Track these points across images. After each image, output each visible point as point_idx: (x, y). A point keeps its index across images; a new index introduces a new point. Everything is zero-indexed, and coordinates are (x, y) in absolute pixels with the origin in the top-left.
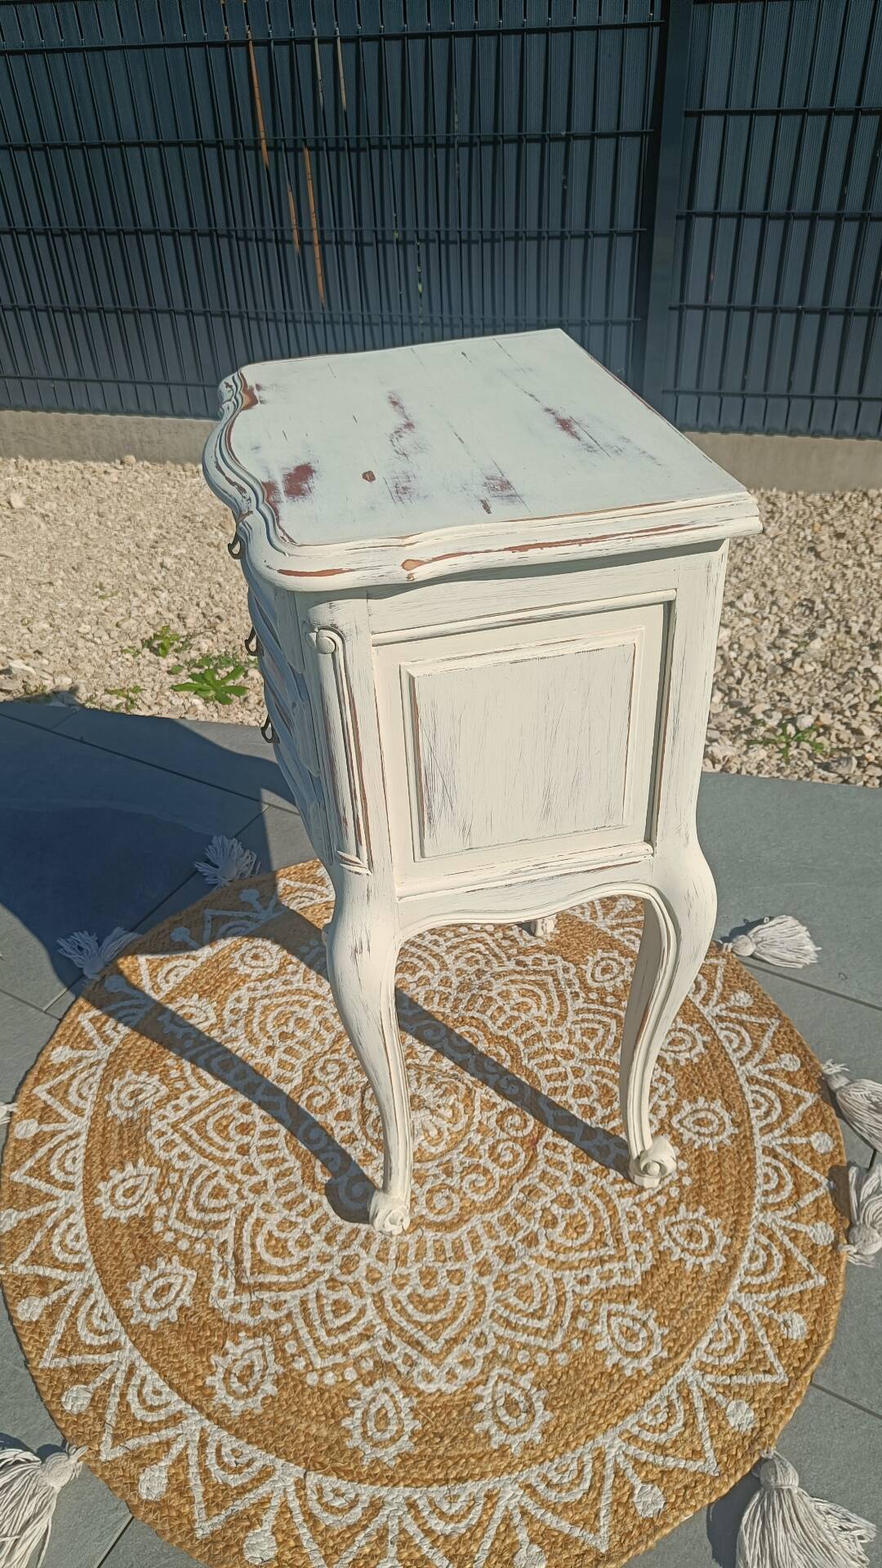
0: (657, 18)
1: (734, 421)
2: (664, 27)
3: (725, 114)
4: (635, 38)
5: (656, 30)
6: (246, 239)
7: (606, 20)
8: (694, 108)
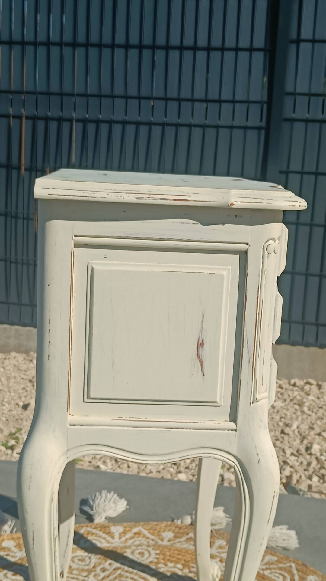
0: (264, 124)
1: (312, 340)
2: (268, 130)
3: (302, 173)
4: (252, 135)
5: (263, 132)
6: (16, 217)
7: (236, 123)
8: (284, 168)
